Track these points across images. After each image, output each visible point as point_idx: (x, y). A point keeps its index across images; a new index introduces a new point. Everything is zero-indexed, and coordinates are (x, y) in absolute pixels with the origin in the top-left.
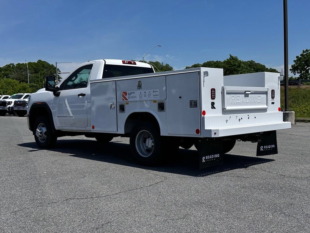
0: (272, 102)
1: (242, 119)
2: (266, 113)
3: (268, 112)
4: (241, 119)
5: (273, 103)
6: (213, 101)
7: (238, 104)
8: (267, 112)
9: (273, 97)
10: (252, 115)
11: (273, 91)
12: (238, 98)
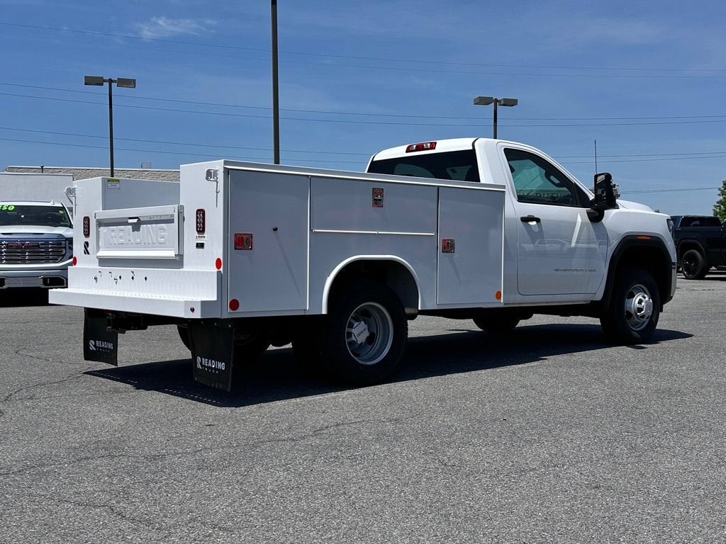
0: (197, 244)
1: (120, 277)
2: (181, 270)
3: (186, 269)
4: (118, 278)
5: (200, 246)
6: (87, 240)
7: (121, 246)
8: (183, 267)
9: (201, 229)
10: (141, 272)
11: (201, 213)
12: (121, 234)
